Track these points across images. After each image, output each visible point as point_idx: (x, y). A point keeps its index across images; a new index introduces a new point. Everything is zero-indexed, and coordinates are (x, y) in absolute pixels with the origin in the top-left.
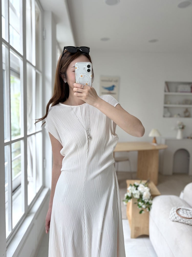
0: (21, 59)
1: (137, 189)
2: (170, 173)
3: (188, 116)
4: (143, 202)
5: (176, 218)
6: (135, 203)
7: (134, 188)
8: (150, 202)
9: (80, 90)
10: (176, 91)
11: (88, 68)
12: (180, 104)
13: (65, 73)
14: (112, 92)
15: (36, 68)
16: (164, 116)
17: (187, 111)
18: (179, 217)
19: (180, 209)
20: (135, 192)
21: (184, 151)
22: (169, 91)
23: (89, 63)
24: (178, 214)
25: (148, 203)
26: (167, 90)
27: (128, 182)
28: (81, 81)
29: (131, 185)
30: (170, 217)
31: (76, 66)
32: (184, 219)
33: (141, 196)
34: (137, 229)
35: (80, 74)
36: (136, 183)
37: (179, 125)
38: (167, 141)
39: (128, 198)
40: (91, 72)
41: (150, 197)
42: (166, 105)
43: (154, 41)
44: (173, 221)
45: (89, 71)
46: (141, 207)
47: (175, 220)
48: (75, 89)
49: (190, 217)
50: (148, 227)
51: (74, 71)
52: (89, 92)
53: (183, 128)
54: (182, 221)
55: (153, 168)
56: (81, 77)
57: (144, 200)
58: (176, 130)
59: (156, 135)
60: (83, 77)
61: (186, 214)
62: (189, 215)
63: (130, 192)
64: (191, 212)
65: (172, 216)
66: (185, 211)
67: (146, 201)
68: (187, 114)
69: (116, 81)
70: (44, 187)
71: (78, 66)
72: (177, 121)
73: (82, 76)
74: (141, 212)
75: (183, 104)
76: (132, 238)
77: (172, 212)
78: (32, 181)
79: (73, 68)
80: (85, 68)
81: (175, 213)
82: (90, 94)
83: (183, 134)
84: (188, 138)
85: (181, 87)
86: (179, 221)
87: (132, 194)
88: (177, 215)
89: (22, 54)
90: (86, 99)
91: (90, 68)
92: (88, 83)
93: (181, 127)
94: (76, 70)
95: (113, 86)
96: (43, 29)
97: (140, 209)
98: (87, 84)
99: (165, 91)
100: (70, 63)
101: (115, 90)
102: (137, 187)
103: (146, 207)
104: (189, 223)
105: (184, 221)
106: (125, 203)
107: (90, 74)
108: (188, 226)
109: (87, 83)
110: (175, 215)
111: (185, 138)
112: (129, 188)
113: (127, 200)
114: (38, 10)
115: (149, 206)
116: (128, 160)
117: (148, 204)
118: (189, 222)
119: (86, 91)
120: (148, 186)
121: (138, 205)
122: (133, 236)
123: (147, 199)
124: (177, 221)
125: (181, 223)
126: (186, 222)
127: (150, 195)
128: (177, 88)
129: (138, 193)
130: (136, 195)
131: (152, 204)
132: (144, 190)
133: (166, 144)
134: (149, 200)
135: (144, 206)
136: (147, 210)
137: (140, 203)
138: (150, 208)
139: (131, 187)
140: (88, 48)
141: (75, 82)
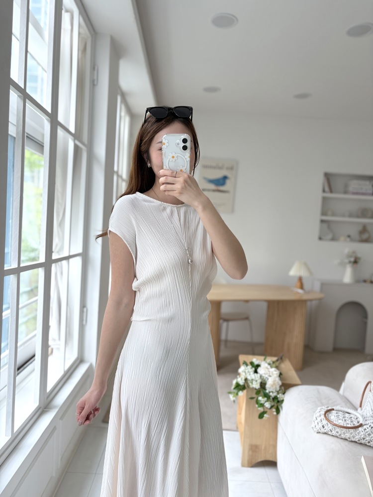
0: (47, 119)
1: (256, 372)
2: (329, 347)
3: (366, 241)
4: (267, 396)
5: (323, 427)
6: (252, 398)
7: (250, 369)
8: (280, 396)
9: (170, 179)
10: (346, 192)
11: (184, 144)
12: (351, 216)
13: (147, 152)
14: (222, 188)
15: (77, 136)
16: (320, 239)
17: (364, 230)
18: (329, 425)
19: (333, 409)
20: (251, 376)
21: (356, 307)
22: (331, 191)
24: (327, 419)
25: (275, 398)
26: (327, 189)
27: (242, 358)
28: (172, 165)
29: (245, 363)
30: (313, 425)
31: (163, 142)
32: (338, 429)
33: (263, 385)
34: (254, 449)
35: (170, 154)
36: (256, 360)
37: (349, 256)
38: (323, 285)
39: (239, 387)
40: (188, 150)
41: (280, 387)
42: (325, 218)
43: (303, 96)
44: (318, 433)
45: (185, 148)
46: (262, 405)
47: (323, 430)
48: (162, 180)
49: (349, 426)
50: (275, 446)
51: (161, 149)
53: (356, 262)
54: (334, 433)
55: (296, 337)
56: (172, 159)
57: (270, 392)
58: (342, 264)
59: (303, 273)
60: (175, 158)
61: (342, 420)
62: (349, 422)
63: (243, 376)
64: (352, 416)
65: (316, 422)
66: (340, 414)
67: (272, 395)
68: (365, 236)
69: (231, 168)
70: (80, 360)
71: (167, 141)
72: (346, 248)
73: (173, 157)
74: (261, 416)
75: (358, 217)
76: (243, 466)
77: (318, 414)
78: (58, 349)
79: (158, 144)
80: (178, 144)
81: (323, 417)
82: (186, 185)
83: (355, 273)
84: (365, 281)
85: (354, 185)
86: (330, 433)
87: (246, 380)
88: (325, 422)
89: (49, 110)
90: (181, 193)
91: (188, 144)
92: (183, 169)
93: (352, 259)
94: (164, 147)
95: (225, 178)
96: (94, 67)
97: (261, 409)
98: (181, 170)
99: (324, 191)
100: (154, 136)
101: (228, 186)
102: (256, 367)
103: (272, 407)
104: (347, 437)
105: (337, 432)
106: (232, 397)
107: (187, 154)
108: (346, 443)
109: (181, 168)
110: (321, 421)
111: (360, 280)
112: (242, 369)
113: (236, 391)
114: (85, 31)
115: (277, 404)
116: (247, 318)
117: (276, 401)
118: (347, 435)
119: (181, 179)
120: (277, 367)
121: (257, 402)
122: (246, 462)
123: (274, 391)
124: (325, 433)
125: (333, 436)
126: (343, 436)
127: (280, 383)
128: (346, 186)
129: (257, 379)
130: (254, 382)
131: (283, 401)
132: (269, 373)
133: (322, 291)
134: (278, 393)
135: (268, 405)
136: (274, 412)
137: (260, 398)
138: (280, 409)
139: (245, 366)
140: (190, 110)
141: (162, 168)
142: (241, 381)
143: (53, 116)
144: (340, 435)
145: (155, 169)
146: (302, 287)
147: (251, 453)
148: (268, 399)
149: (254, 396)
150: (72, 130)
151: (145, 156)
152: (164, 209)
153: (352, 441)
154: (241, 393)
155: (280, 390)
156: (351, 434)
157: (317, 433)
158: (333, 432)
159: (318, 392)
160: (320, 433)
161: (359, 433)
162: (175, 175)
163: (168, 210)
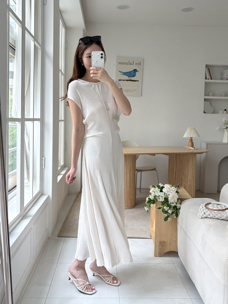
1: (161, 191)
4: (169, 206)
5: (205, 213)
6: (159, 208)
7: (157, 190)
8: (178, 205)
9: (95, 72)
10: (221, 79)
11: (101, 56)
14: (133, 78)
16: (204, 112)
18: (208, 211)
19: (211, 203)
20: (158, 193)
22: (211, 79)
23: (102, 52)
24: (207, 208)
25: (175, 207)
26: (208, 77)
28: (96, 65)
29: (154, 186)
32: (213, 213)
33: (166, 199)
34: (162, 244)
35: (95, 60)
36: (161, 184)
38: (208, 145)
39: (153, 201)
41: (178, 199)
42: (207, 97)
45: (102, 57)
46: (167, 212)
47: (205, 216)
48: (91, 72)
52: (102, 72)
57: (171, 203)
59: (193, 135)
60: (97, 62)
61: (216, 207)
62: (220, 208)
63: (153, 194)
64: (222, 205)
65: (200, 212)
66: (215, 205)
67: (173, 205)
69: (139, 64)
70: (41, 194)
71: (94, 54)
72: (223, 117)
73: (97, 61)
74: (166, 219)
76: (155, 256)
77: (201, 207)
80: (99, 56)
81: (204, 208)
82: (103, 74)
86: (208, 216)
87: (155, 196)
88: (205, 210)
89: (21, 19)
90: (100, 78)
91: (103, 56)
92: (101, 67)
95: (135, 71)
97: (166, 215)
98: (100, 67)
99: (206, 78)
101: (137, 77)
102: (161, 188)
103: (173, 213)
104: (219, 217)
105: (213, 215)
106: (146, 208)
107: (103, 60)
108: (219, 221)
109: (100, 66)
112: (152, 190)
113: (148, 204)
115: (176, 211)
116: (154, 169)
117: (175, 209)
119: (100, 72)
121: (163, 210)
122: (158, 254)
123: (174, 202)
124: (206, 218)
125: (210, 218)
126: (216, 216)
127: (177, 197)
128: (222, 74)
129: (162, 195)
130: (160, 198)
131: (180, 208)
132: (170, 191)
133: (207, 148)
134: (177, 204)
135: (170, 212)
136: (174, 216)
137: (165, 208)
138: (179, 214)
139: (154, 188)
140: (99, 37)
141: (91, 66)
142: (151, 197)
143: (22, 23)
144: (215, 216)
145: (86, 66)
146: (193, 146)
147: (160, 247)
148: (170, 208)
149: (161, 206)
150: (33, 33)
151: (80, 60)
152: (91, 86)
153: (222, 220)
154: (152, 205)
155: (177, 202)
156: (221, 214)
157: (201, 218)
158: (211, 215)
159: (203, 200)
160: (203, 218)
161: (226, 213)
162: (97, 69)
163: (93, 86)
